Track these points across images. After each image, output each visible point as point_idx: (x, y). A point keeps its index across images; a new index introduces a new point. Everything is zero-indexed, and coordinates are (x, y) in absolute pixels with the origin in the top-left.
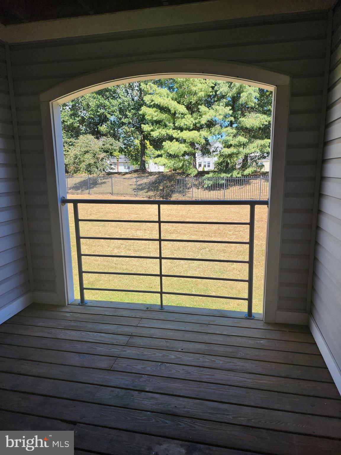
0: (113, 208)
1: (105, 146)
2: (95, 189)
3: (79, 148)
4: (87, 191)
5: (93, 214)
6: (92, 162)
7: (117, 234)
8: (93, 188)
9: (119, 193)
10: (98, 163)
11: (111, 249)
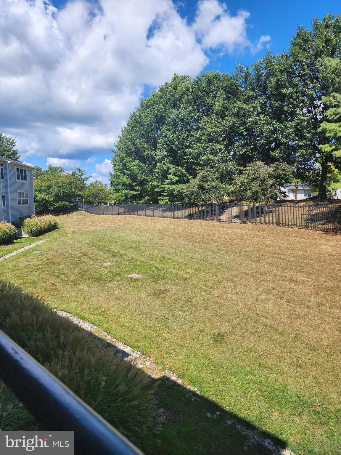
0: (275, 241)
1: (276, 173)
2: (260, 219)
3: (247, 175)
4: (251, 220)
5: (251, 246)
6: (259, 189)
7: (271, 274)
8: (258, 217)
9: (285, 224)
10: (266, 190)
11: (258, 293)
